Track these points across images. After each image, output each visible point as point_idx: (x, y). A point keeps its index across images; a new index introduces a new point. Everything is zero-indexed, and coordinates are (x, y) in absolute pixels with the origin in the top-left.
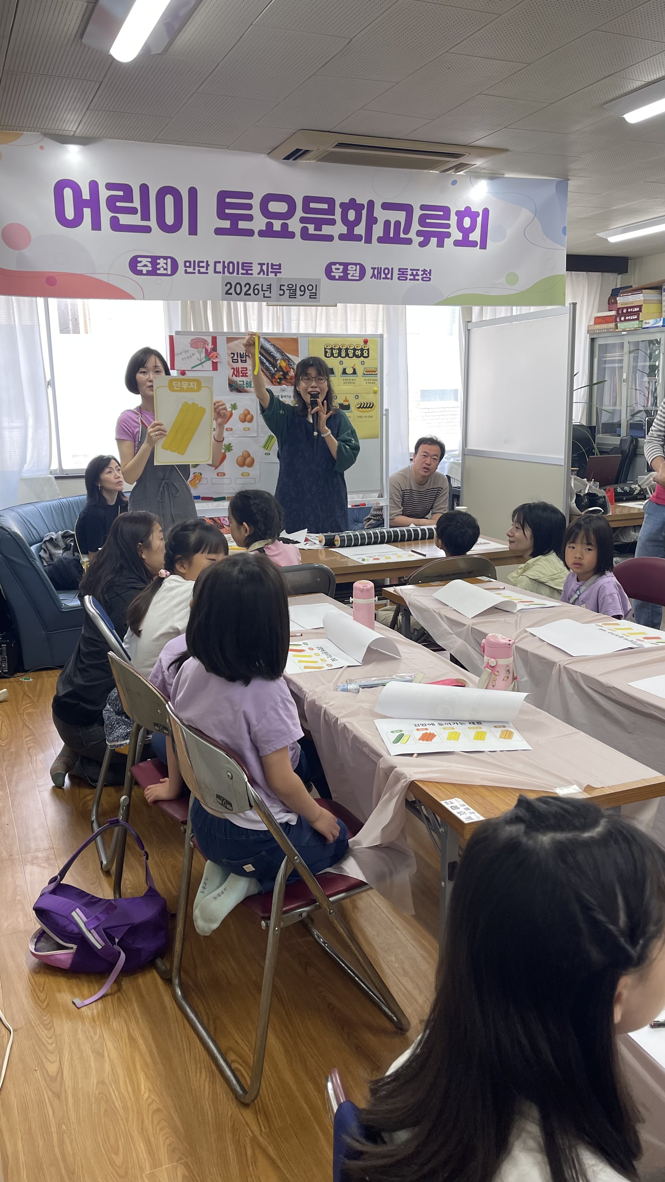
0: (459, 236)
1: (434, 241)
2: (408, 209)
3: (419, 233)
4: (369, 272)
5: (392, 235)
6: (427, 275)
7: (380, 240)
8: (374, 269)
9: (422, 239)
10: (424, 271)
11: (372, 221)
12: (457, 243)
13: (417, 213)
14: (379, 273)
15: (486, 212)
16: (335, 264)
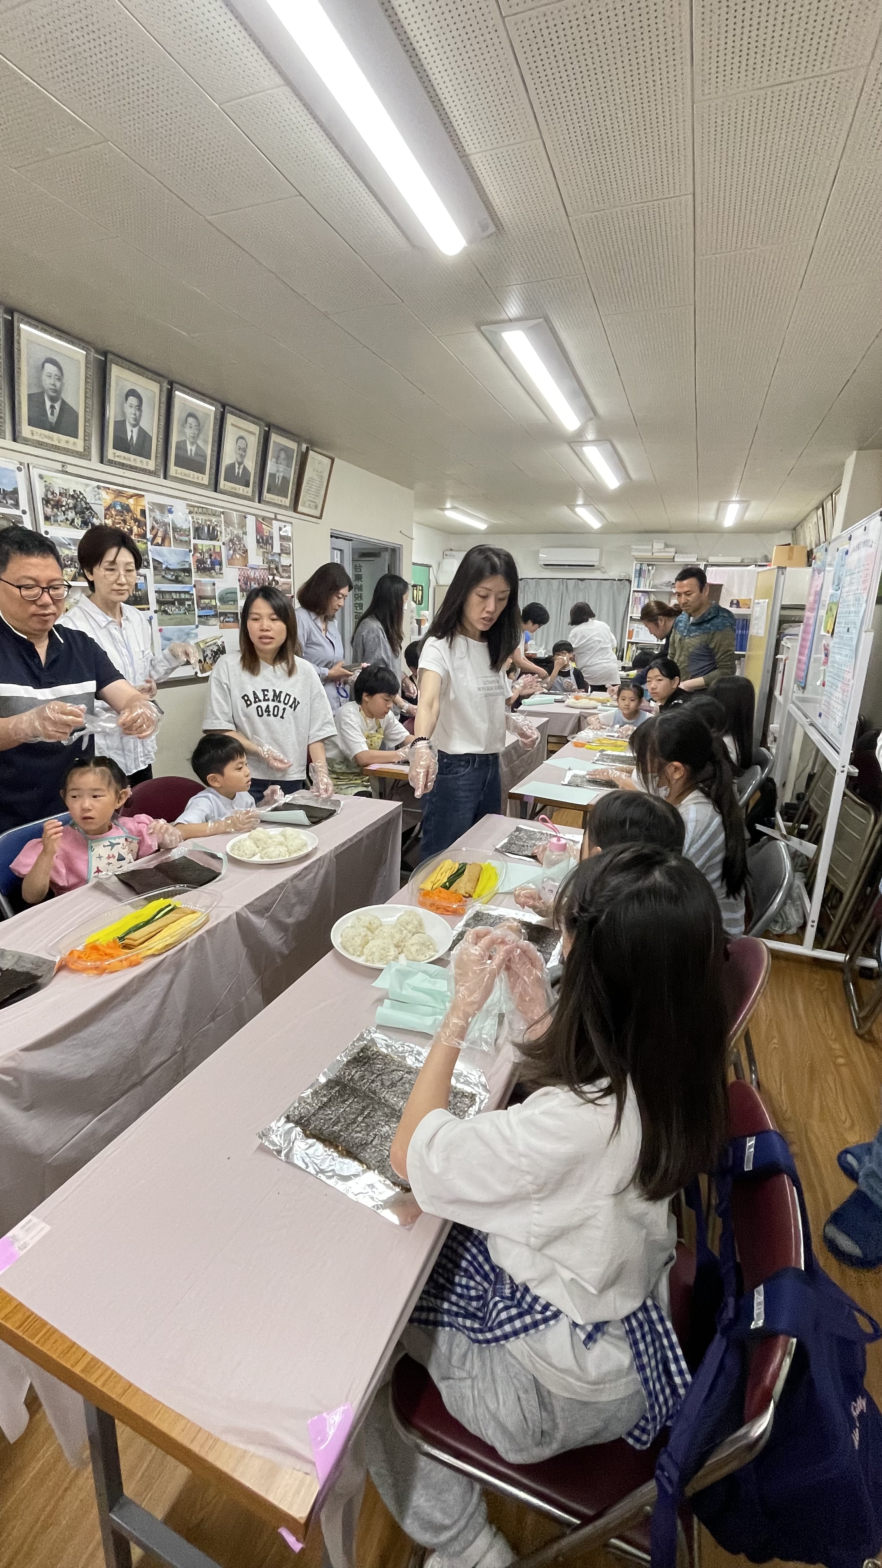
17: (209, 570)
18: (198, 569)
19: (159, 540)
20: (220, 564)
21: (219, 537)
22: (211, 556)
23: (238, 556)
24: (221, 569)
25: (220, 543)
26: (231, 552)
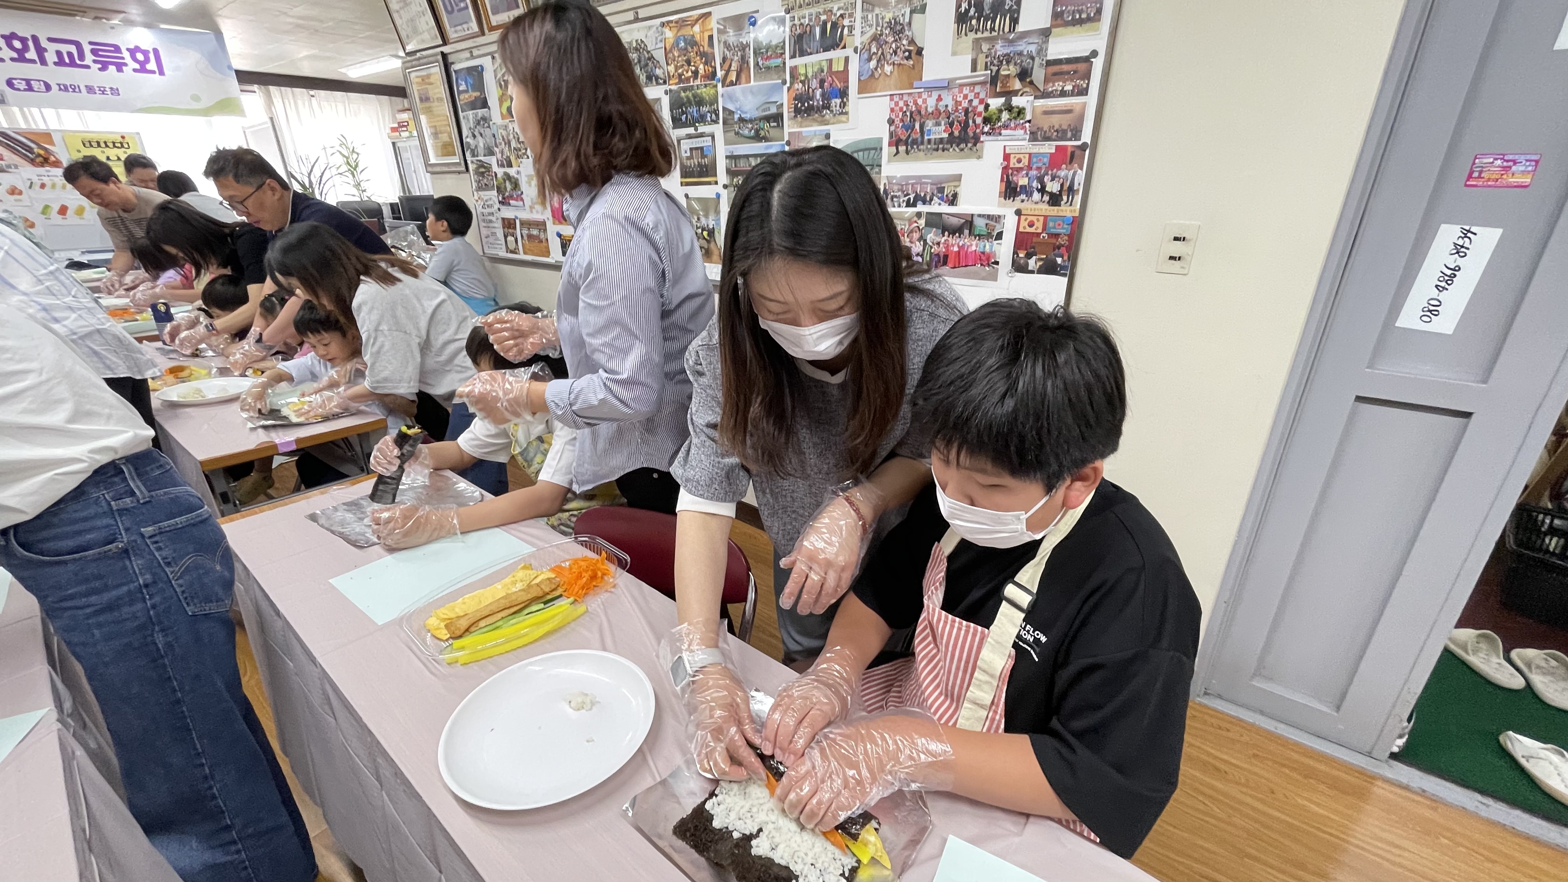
0: (137, 66)
1: (112, 68)
2: (78, 45)
3: (95, 61)
4: (55, 88)
5: (67, 61)
6: (115, 91)
7: (55, 64)
8: (59, 85)
9: (100, 66)
10: (111, 89)
11: (41, 51)
12: (135, 70)
13: (87, 49)
14: (64, 88)
15: (156, 52)
16: (15, 79)
17: (819, 110)
18: (797, 111)
19: (733, 77)
20: (843, 94)
21: (847, 40)
22: (822, 83)
23: (888, 69)
24: (843, 105)
25: (849, 52)
26: (873, 63)
